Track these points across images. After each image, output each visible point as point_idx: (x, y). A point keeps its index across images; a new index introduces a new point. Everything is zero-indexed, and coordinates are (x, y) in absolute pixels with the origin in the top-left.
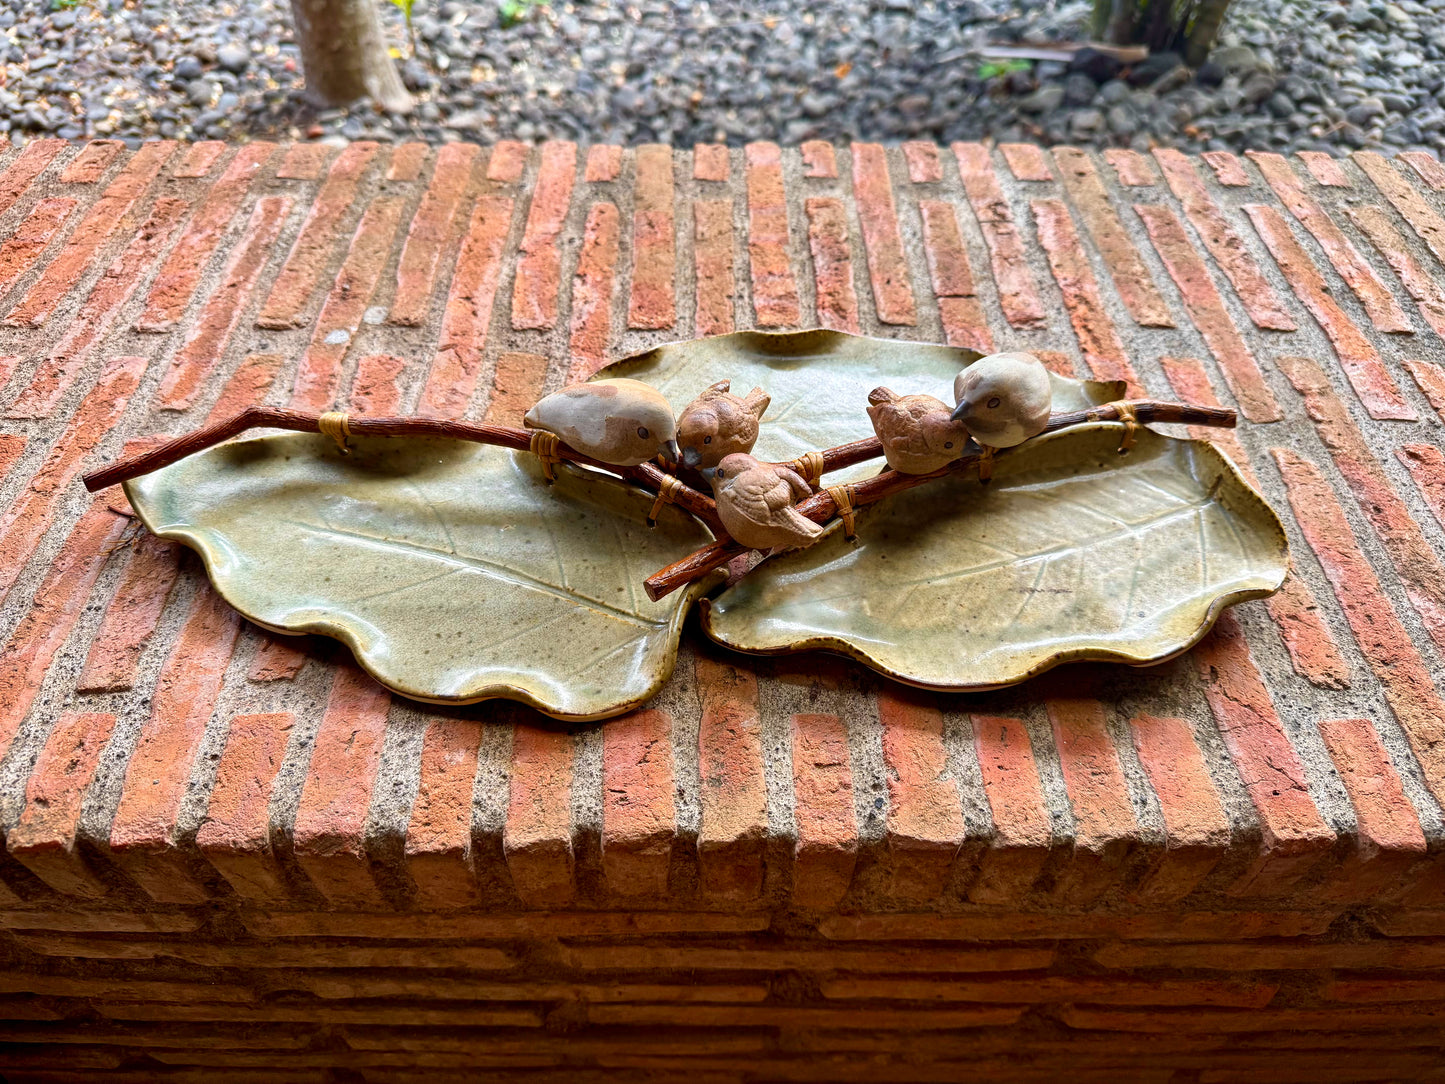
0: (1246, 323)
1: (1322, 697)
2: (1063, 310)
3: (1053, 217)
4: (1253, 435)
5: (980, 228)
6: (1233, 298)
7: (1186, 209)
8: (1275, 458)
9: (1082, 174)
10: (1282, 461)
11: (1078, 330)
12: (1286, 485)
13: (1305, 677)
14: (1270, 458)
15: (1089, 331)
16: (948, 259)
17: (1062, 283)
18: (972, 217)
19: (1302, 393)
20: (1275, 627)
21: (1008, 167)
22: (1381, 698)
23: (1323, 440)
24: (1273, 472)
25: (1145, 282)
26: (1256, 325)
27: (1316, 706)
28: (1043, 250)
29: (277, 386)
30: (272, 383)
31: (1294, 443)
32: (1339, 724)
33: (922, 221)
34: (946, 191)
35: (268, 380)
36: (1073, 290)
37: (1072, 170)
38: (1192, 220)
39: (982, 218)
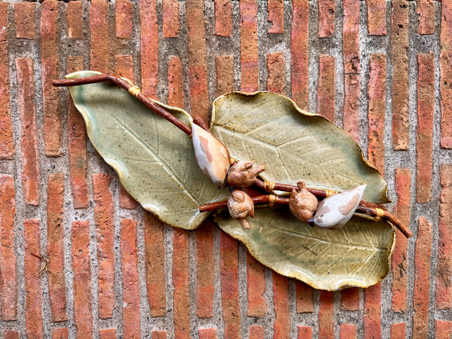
0: (437, 144)
1: (396, 316)
2: (367, 140)
3: (378, 70)
4: (416, 209)
5: (344, 77)
6: (438, 125)
7: (441, 55)
8: (419, 223)
9: (401, 26)
10: (421, 224)
11: (369, 155)
12: (418, 235)
13: (393, 310)
14: (417, 223)
15: (373, 155)
16: (325, 105)
17: (370, 122)
18: (342, 68)
19: (442, 186)
20: (392, 294)
21: (367, 22)
22: (412, 316)
23: (439, 212)
24: (416, 229)
25: (405, 119)
26: (441, 145)
27: (393, 319)
28: (368, 97)
29: (66, 191)
30: (64, 190)
31: (429, 213)
32: (397, 325)
33: (319, 74)
34: (334, 46)
35: (62, 189)
36: (373, 128)
37: (397, 23)
38: (441, 65)
39: (346, 72)
